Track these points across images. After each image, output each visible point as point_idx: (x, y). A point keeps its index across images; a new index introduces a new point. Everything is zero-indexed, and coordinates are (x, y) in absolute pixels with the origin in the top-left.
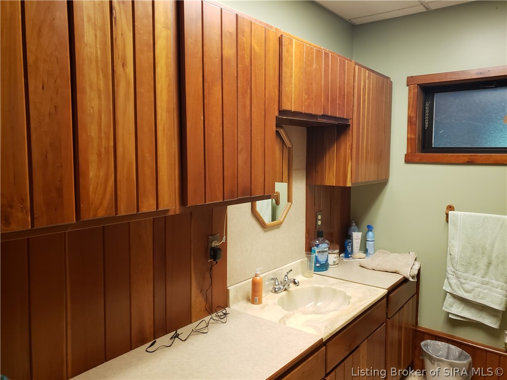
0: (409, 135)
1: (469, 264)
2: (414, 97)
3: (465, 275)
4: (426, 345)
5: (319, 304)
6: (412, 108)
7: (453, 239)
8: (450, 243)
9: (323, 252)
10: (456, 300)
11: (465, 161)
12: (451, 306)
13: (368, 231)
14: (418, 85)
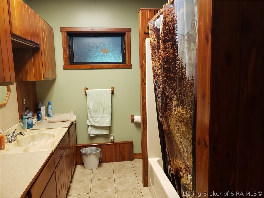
0: (64, 56)
1: (97, 111)
2: (65, 38)
3: (95, 116)
4: (83, 151)
5: (35, 143)
6: (64, 43)
7: (89, 102)
8: (88, 103)
9: (30, 118)
10: (92, 128)
11: (90, 68)
12: (91, 131)
13: (49, 105)
14: (66, 32)
